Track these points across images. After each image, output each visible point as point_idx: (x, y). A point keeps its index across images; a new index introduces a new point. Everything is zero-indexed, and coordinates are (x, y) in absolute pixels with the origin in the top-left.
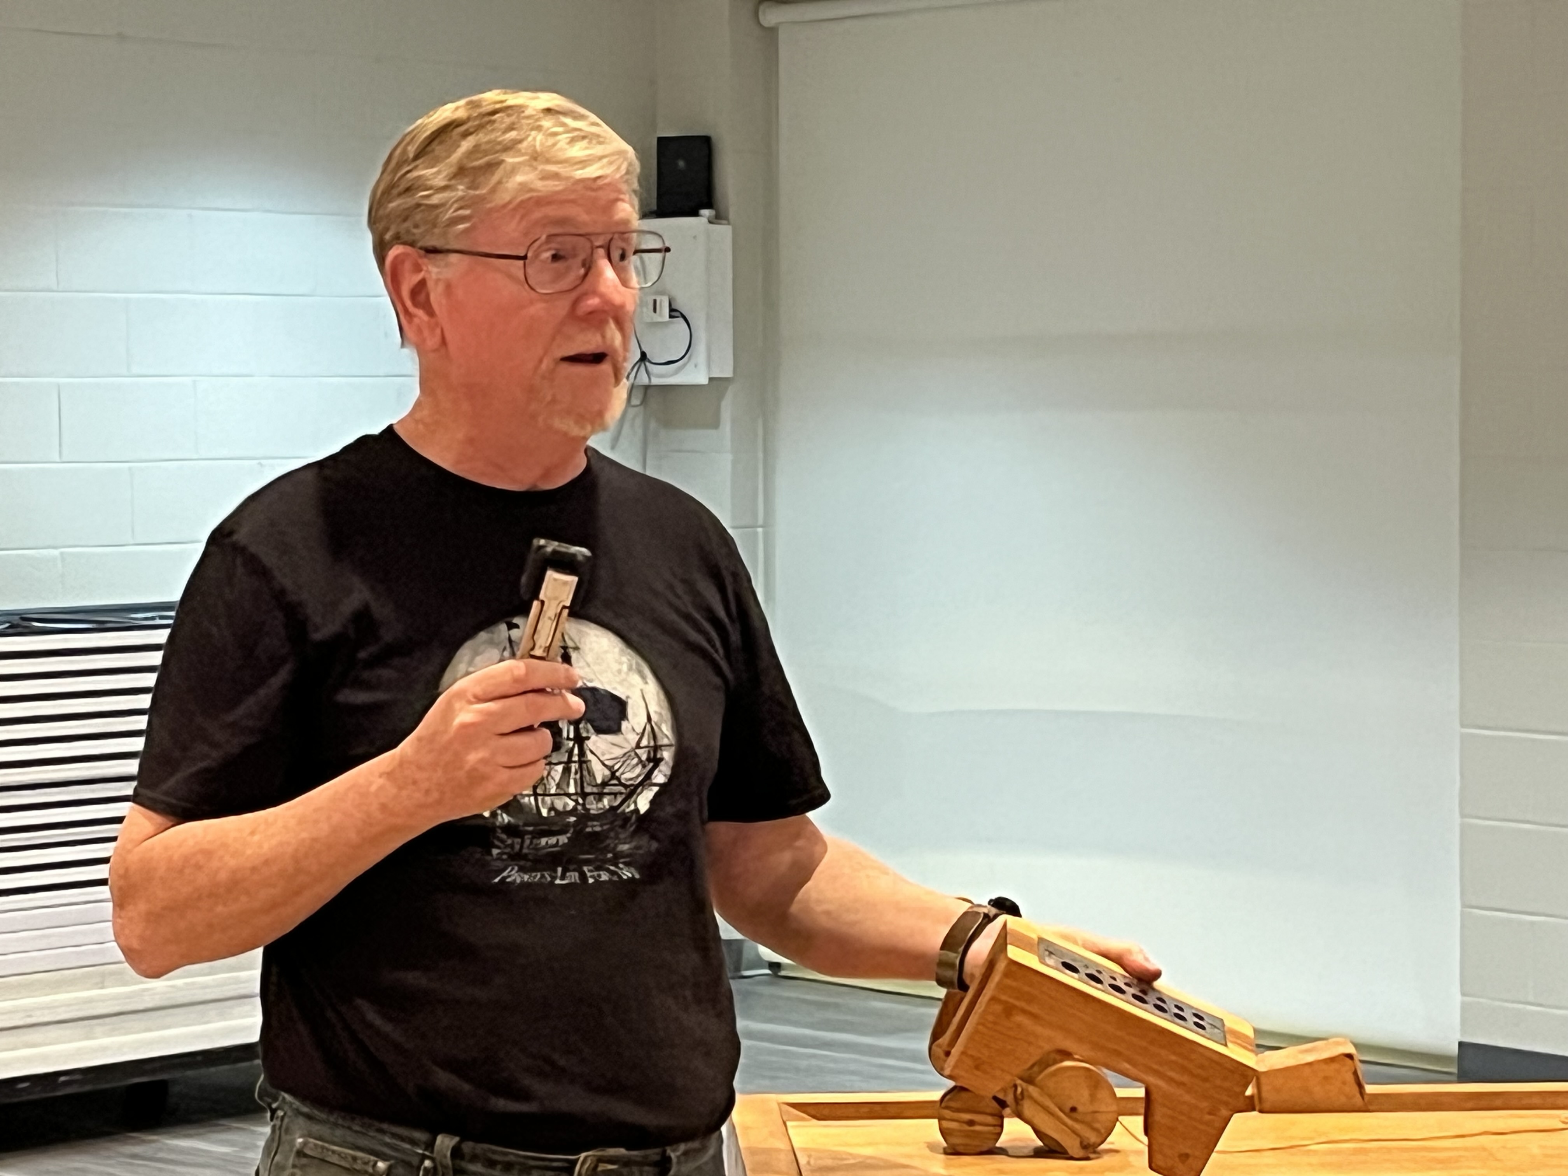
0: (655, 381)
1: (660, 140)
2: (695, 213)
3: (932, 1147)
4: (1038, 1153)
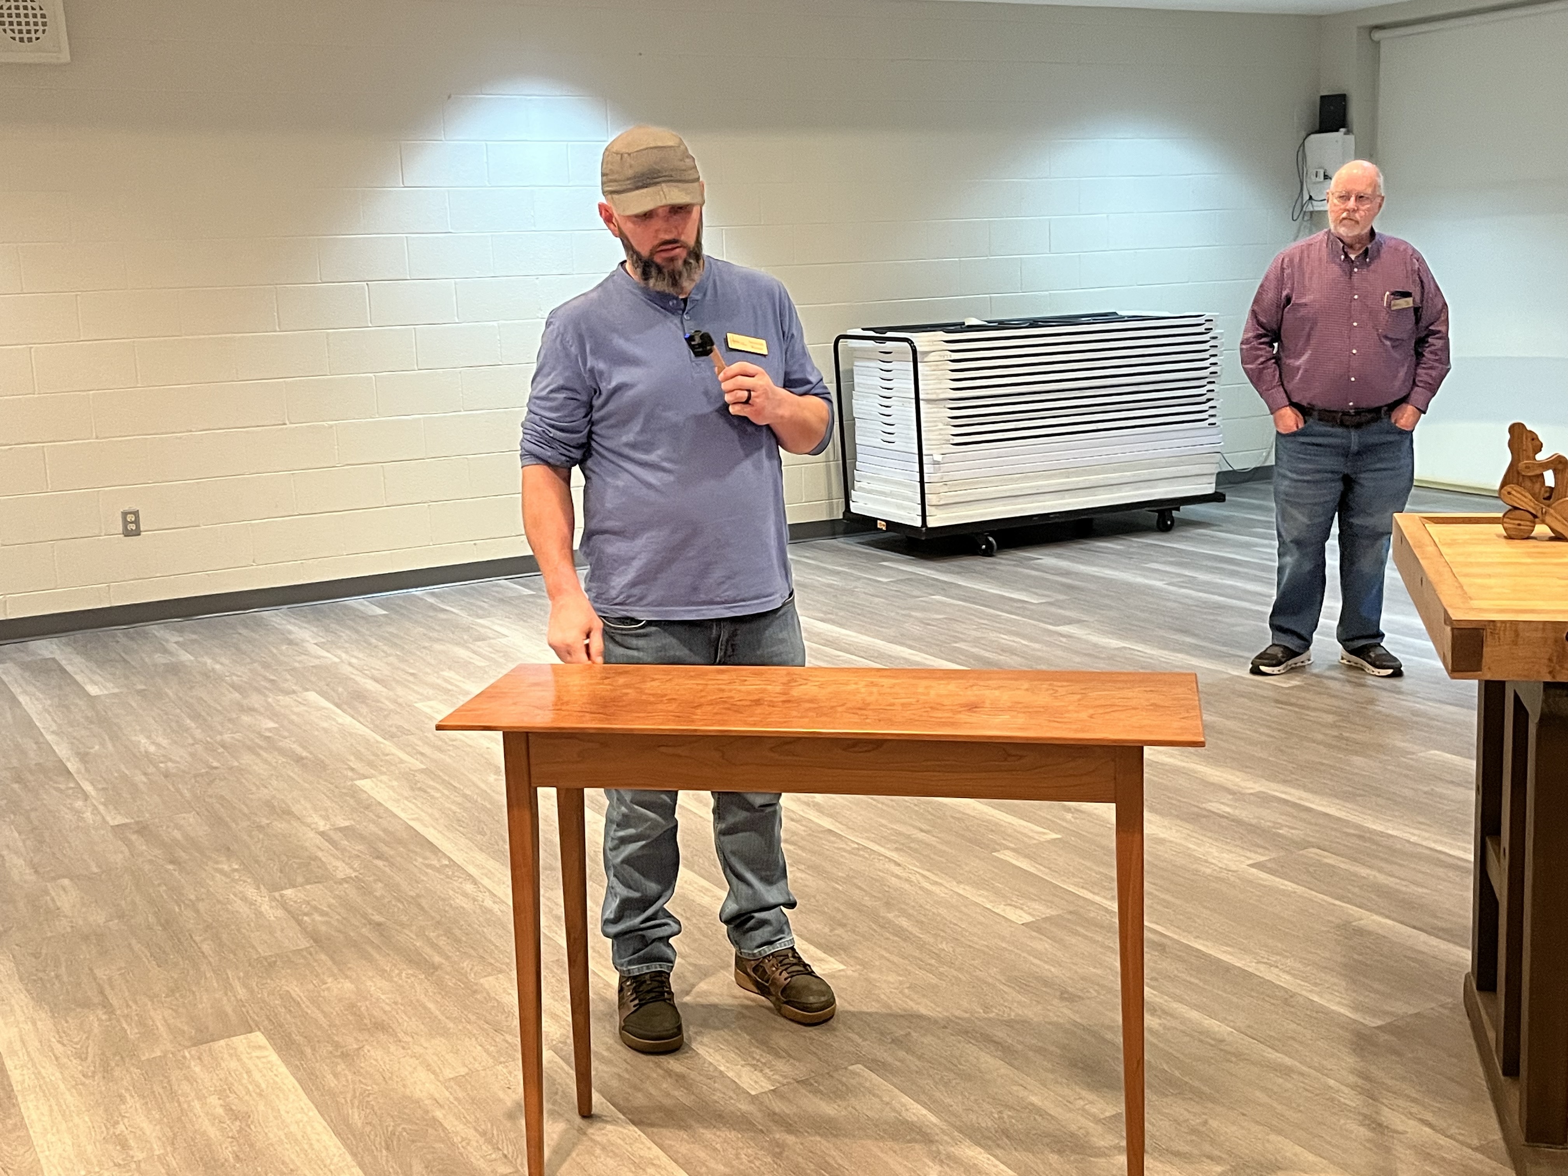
0: (1316, 209)
1: (1322, 97)
2: (1337, 130)
3: (1499, 536)
4: (1551, 539)
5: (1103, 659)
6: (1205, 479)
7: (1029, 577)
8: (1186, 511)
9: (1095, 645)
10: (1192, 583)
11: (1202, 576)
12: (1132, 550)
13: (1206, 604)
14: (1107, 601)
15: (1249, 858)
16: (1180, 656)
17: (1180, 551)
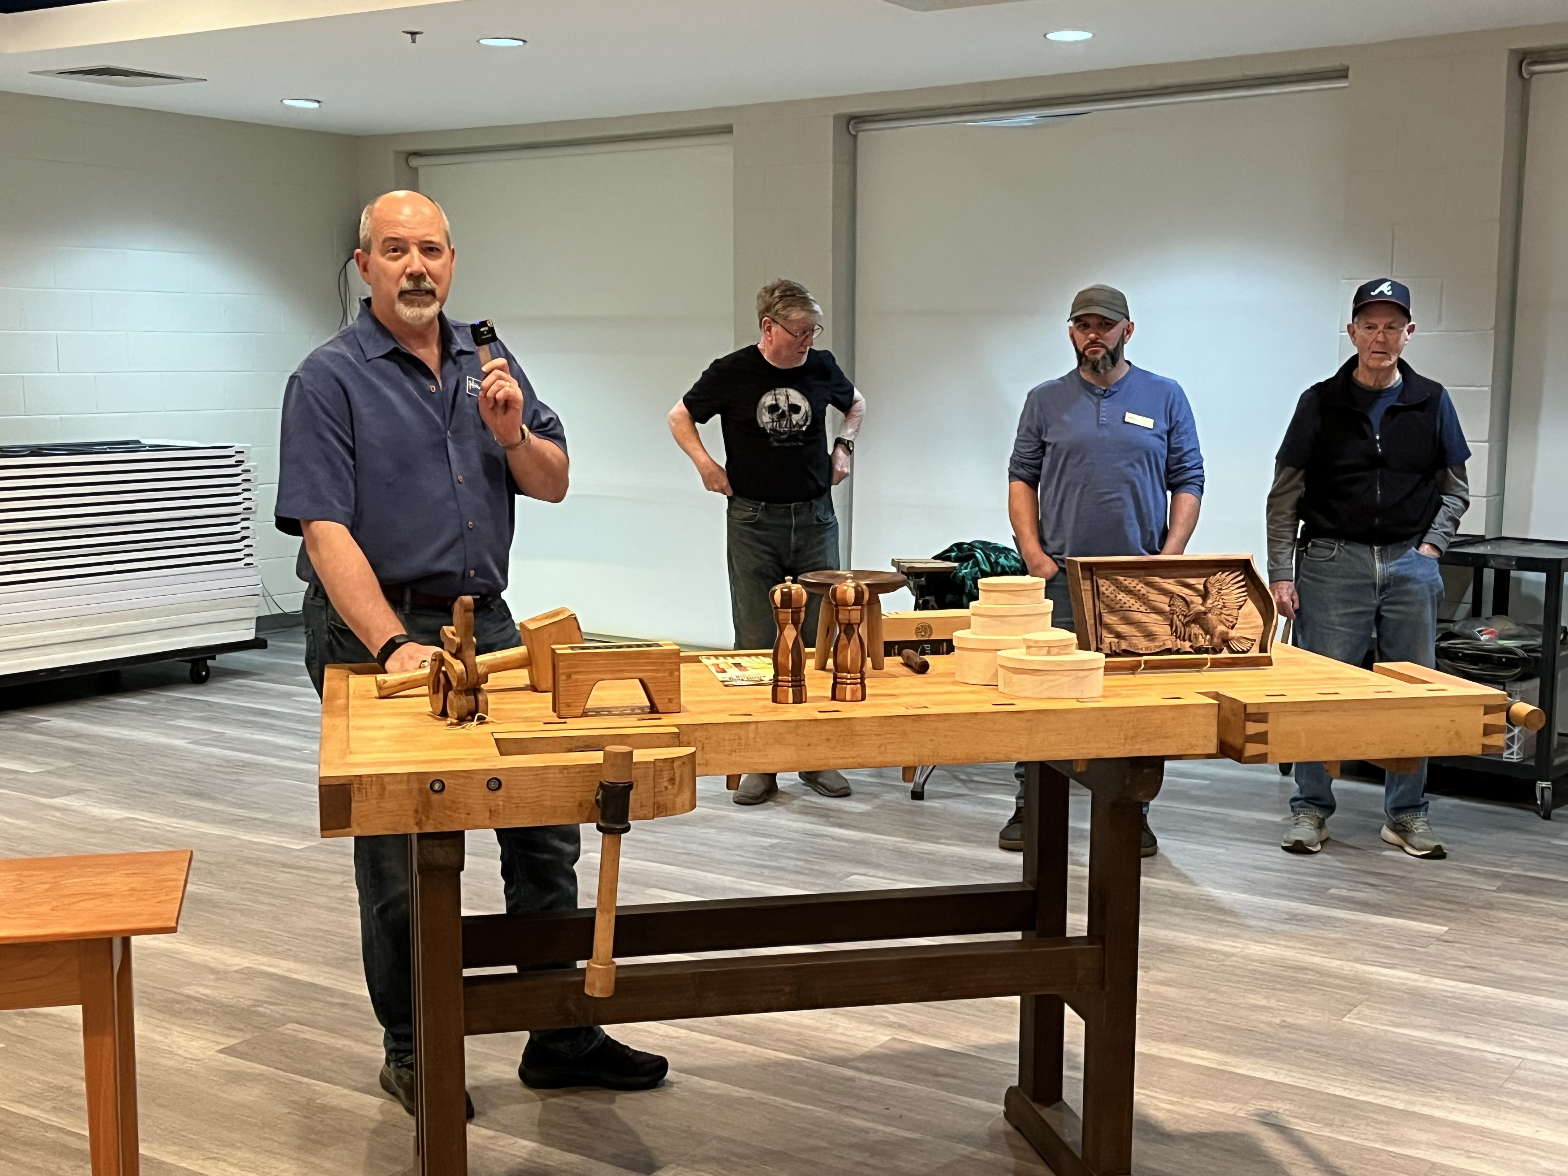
5: (101, 832)
6: (244, 625)
7: (29, 742)
8: (222, 660)
9: (94, 818)
10: (219, 740)
11: (231, 732)
12: (158, 705)
13: (229, 763)
14: (117, 766)
15: (219, 1043)
16: (188, 822)
17: (211, 704)
